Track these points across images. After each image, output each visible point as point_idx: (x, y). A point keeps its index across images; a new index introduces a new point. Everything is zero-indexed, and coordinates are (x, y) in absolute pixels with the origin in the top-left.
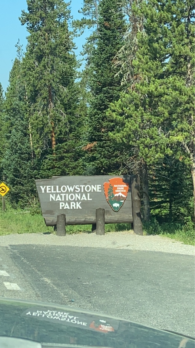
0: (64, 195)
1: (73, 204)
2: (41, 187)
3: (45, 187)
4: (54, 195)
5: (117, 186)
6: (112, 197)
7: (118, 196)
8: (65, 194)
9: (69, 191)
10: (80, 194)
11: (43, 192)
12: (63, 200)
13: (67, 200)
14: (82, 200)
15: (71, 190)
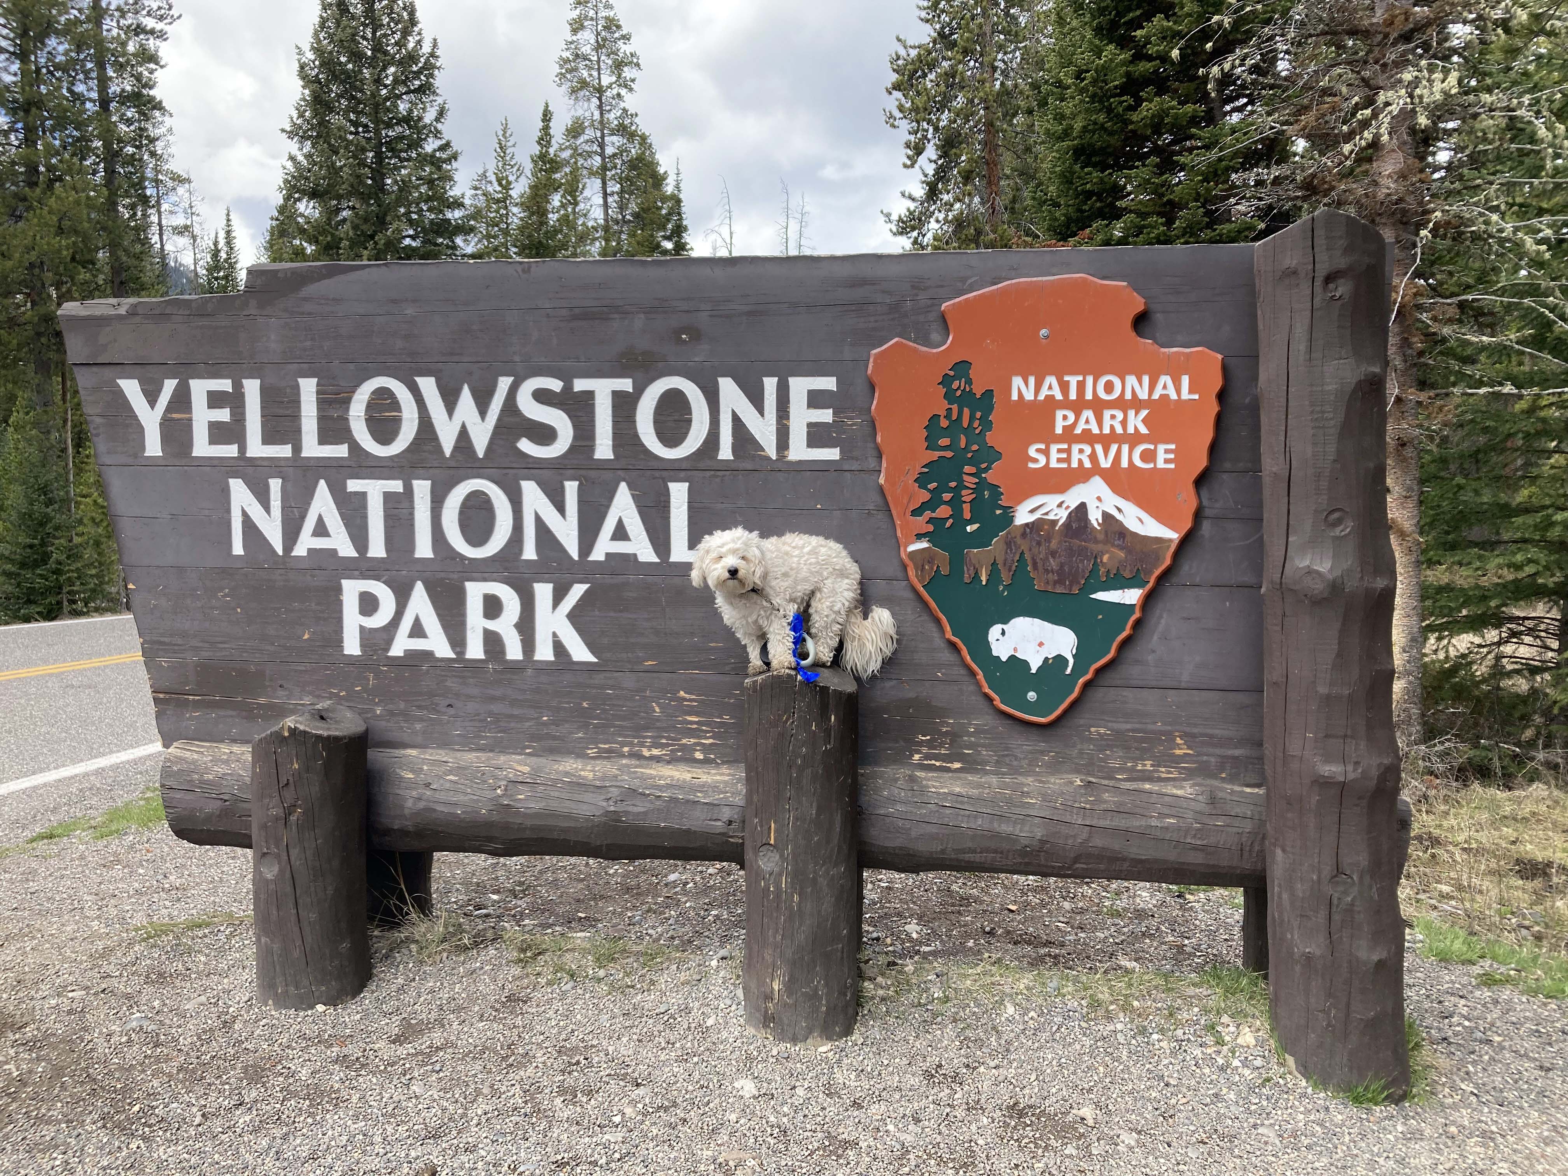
0: (388, 497)
1: (493, 607)
2: (131, 388)
3: (170, 386)
4: (275, 485)
5: (1051, 387)
6: (981, 539)
7: (1062, 516)
8: (396, 486)
9: (448, 442)
10: (571, 488)
11: (153, 447)
12: (377, 549)
13: (424, 549)
14: (598, 554)
15: (464, 434)
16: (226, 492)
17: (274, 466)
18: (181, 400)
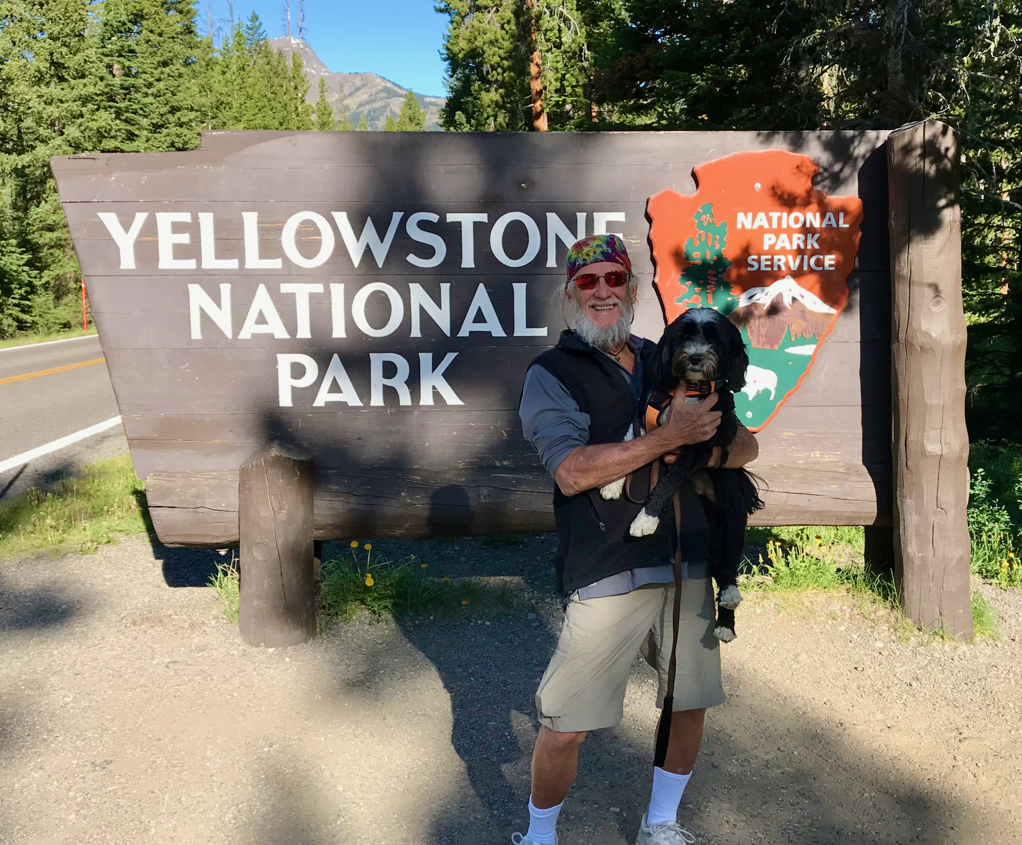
1: (390, 370)
2: (110, 220)
4: (225, 289)
5: (761, 220)
7: (768, 301)
8: (319, 288)
9: (356, 257)
10: (445, 288)
11: (128, 261)
12: (304, 332)
13: (339, 331)
14: (464, 332)
15: (368, 251)
16: (186, 294)
17: (225, 275)
18: (150, 228)
